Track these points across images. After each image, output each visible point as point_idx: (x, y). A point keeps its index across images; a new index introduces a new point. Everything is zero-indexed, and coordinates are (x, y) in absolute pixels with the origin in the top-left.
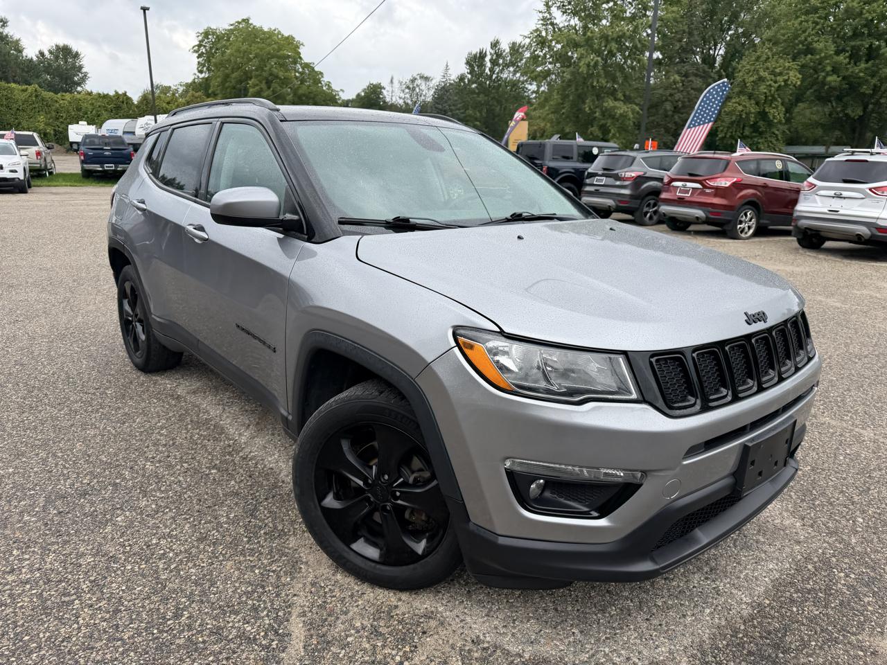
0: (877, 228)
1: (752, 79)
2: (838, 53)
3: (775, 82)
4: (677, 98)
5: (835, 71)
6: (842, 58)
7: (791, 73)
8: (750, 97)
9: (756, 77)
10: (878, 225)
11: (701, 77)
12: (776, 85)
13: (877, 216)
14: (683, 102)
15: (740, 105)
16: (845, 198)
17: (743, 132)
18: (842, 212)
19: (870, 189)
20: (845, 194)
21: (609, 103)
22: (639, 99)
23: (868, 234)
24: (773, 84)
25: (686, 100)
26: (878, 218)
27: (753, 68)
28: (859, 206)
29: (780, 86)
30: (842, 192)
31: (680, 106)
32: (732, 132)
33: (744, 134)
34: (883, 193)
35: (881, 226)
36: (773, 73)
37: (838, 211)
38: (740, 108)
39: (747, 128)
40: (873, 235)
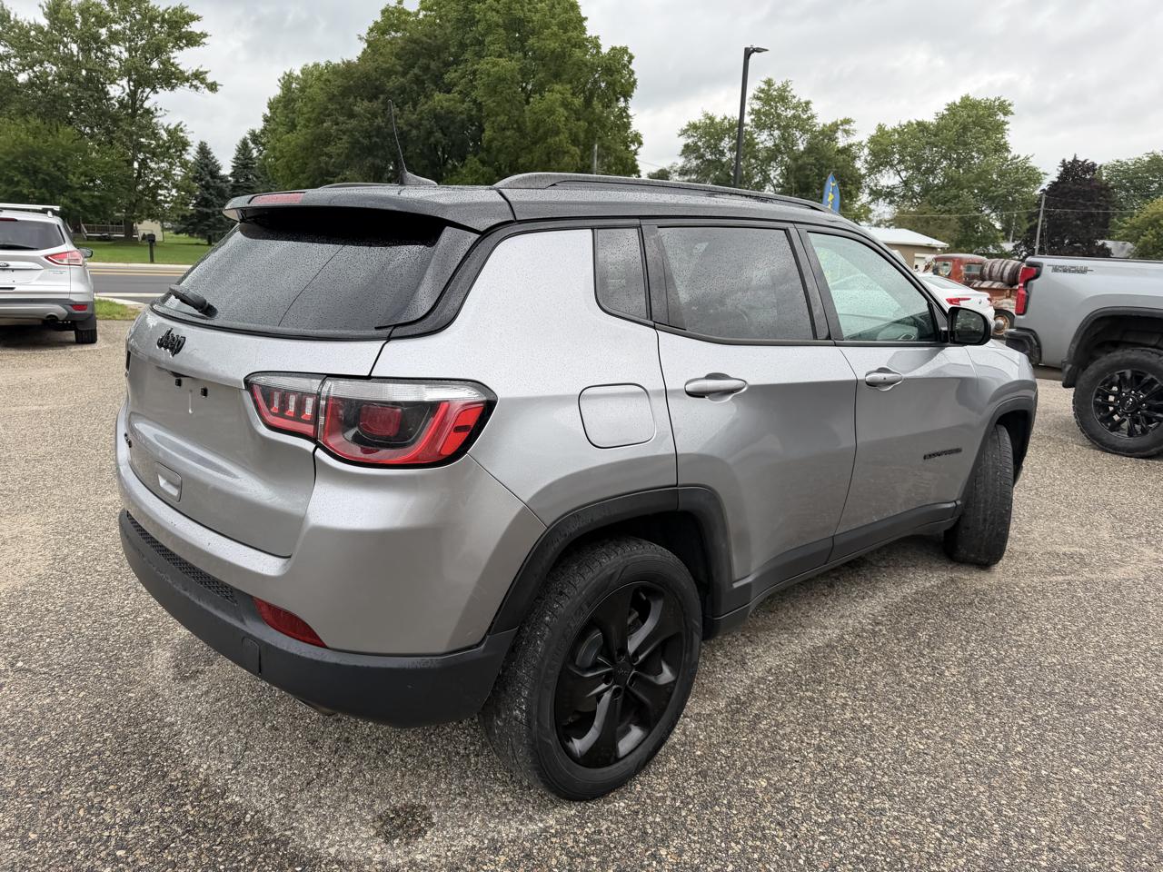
0: (72, 305)
10: (71, 301)
13: (68, 290)
16: (13, 270)
18: (18, 289)
19: (47, 257)
20: (13, 264)
23: (64, 314)
26: (70, 293)
28: (39, 279)
30: (9, 263)
34: (62, 261)
35: (76, 302)
37: (12, 288)
40: (70, 314)
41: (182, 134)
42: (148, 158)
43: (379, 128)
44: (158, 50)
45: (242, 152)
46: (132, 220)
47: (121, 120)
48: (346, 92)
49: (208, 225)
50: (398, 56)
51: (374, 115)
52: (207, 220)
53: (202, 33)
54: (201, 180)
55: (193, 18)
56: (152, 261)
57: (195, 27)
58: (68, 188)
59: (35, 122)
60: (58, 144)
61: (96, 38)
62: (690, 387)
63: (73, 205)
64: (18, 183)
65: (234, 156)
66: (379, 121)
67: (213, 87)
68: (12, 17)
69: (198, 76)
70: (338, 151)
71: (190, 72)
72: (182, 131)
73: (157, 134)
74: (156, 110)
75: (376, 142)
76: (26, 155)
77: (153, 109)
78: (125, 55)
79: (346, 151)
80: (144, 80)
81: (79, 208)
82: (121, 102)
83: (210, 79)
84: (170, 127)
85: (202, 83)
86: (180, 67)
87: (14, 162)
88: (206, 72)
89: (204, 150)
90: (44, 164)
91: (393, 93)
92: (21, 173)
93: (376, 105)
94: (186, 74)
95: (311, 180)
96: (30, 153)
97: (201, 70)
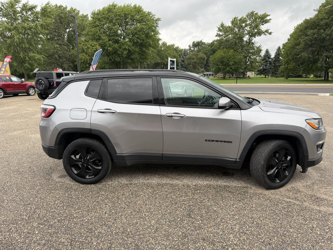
1: (85, 47)
2: (109, 40)
3: (93, 49)
4: (59, 53)
5: (110, 46)
6: (111, 42)
7: (97, 46)
8: (86, 53)
9: (86, 47)
11: (66, 46)
12: (93, 50)
14: (62, 55)
15: (83, 56)
17: (86, 66)
21: (31, 54)
22: (43, 53)
24: (92, 50)
25: (63, 54)
27: (84, 44)
29: (94, 50)
31: (61, 56)
32: (82, 66)
33: (87, 66)
36: (91, 46)
38: (84, 57)
39: (87, 64)
41: (260, 48)
42: (251, 55)
43: (316, 38)
44: (257, 26)
45: (278, 50)
46: (245, 72)
47: (245, 46)
48: (306, 28)
49: (265, 72)
50: (327, 13)
51: (314, 34)
52: (265, 71)
53: (270, 19)
54: (265, 60)
55: (268, 15)
56: (237, 83)
57: (268, 18)
58: (230, 65)
59: (225, 50)
60: (229, 55)
61: (242, 26)
62: (99, 111)
63: (230, 70)
64: (219, 65)
65: (276, 52)
66: (316, 36)
67: (270, 34)
68: (224, 25)
69: (267, 31)
70: (300, 47)
71: (265, 30)
72: (260, 47)
73: (254, 49)
74: (255, 42)
75: (314, 43)
76: (221, 58)
77: (254, 42)
78: (249, 29)
79: (303, 47)
80: (253, 35)
81: (231, 70)
82: (246, 42)
83: (270, 31)
84: (257, 46)
85: (267, 33)
86: (262, 30)
87: (219, 60)
88: (269, 30)
89: (267, 51)
90: (225, 60)
91: (323, 26)
92: (220, 63)
93: (315, 31)
94: (263, 31)
95: (293, 57)
96: (223, 58)
97: (267, 29)
